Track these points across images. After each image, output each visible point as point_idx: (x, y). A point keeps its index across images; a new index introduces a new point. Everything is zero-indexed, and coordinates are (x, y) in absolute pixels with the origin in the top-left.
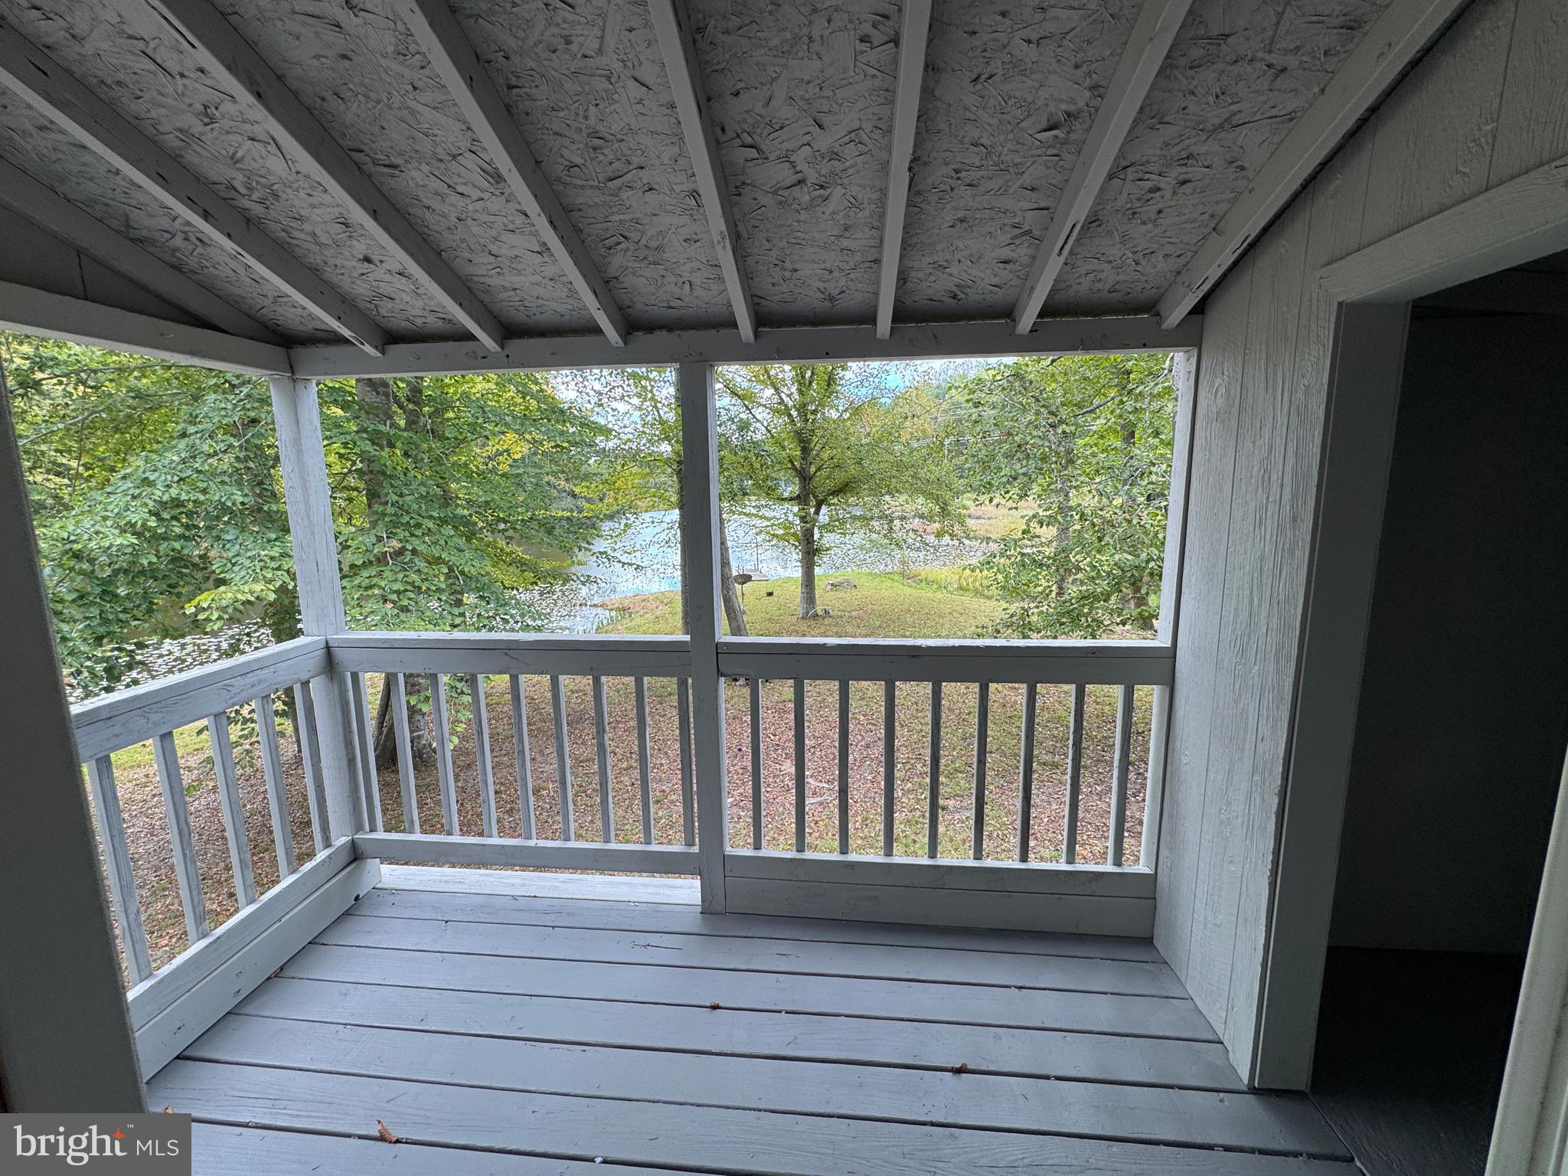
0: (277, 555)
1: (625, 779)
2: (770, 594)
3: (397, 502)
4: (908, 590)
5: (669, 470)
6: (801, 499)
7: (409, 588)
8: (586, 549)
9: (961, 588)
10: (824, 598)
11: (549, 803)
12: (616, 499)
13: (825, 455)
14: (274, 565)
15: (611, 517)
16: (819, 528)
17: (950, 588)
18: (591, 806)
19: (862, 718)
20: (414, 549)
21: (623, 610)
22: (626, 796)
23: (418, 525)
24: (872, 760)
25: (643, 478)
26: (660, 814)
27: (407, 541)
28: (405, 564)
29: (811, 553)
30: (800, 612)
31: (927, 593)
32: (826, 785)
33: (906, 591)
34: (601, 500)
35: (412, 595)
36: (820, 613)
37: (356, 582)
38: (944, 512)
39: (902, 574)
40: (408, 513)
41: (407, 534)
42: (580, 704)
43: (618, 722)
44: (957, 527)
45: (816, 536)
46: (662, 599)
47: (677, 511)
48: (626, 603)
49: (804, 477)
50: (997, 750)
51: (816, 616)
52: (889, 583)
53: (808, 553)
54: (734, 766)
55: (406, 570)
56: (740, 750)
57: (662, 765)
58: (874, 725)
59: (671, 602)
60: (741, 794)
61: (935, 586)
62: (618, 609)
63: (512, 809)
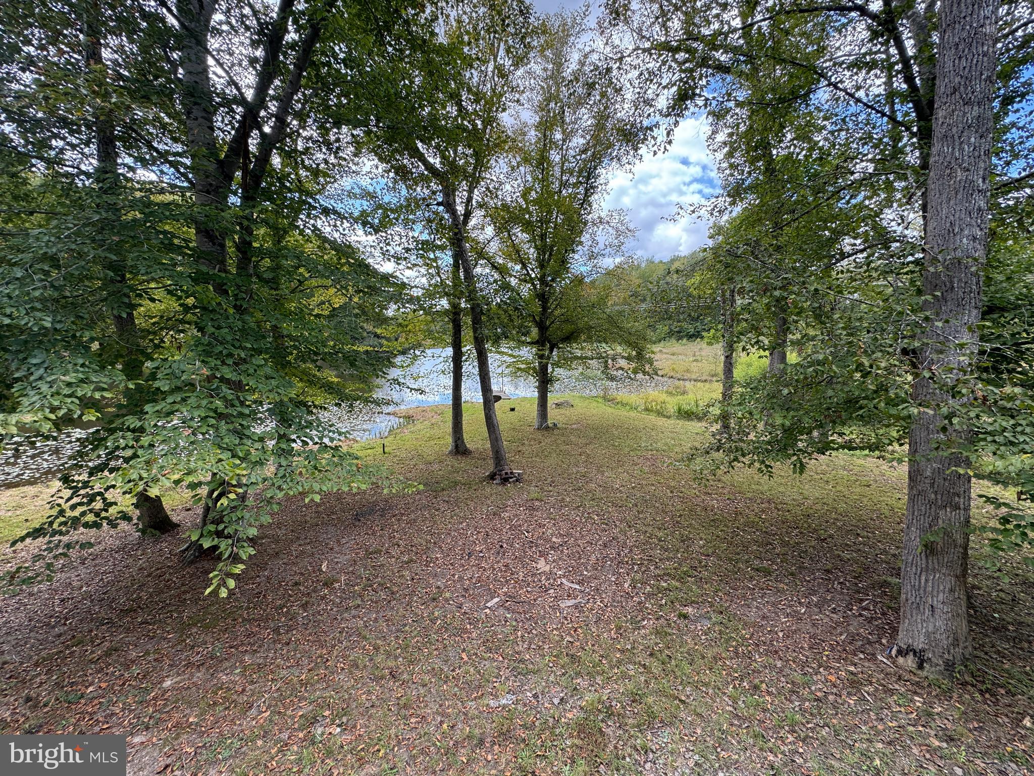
0: (74, 381)
1: (406, 573)
2: (513, 410)
3: (213, 334)
4: (610, 410)
5: (447, 319)
6: (539, 343)
7: (212, 414)
8: (382, 377)
9: (647, 409)
10: (554, 415)
11: (340, 597)
12: (407, 339)
13: (557, 313)
14: (67, 391)
15: (403, 353)
16: (552, 364)
17: (639, 409)
18: (376, 602)
19: (596, 518)
20: (222, 377)
21: (409, 418)
22: (407, 591)
23: (230, 355)
24: (612, 560)
25: (427, 324)
26: (436, 614)
27: (218, 369)
28: (212, 390)
29: (545, 382)
30: (536, 424)
31: (623, 413)
32: (577, 587)
33: (608, 411)
34: (396, 340)
35: (213, 421)
36: (550, 425)
37: (157, 408)
38: (640, 356)
39: (604, 398)
40: (221, 343)
41: (219, 363)
42: (373, 495)
43: (403, 515)
44: (647, 367)
45: (550, 370)
46: (437, 410)
47: (451, 349)
48: (411, 413)
49: (542, 327)
50: (713, 553)
51: (547, 428)
52: (595, 404)
53: (543, 382)
54: (498, 562)
55: (213, 397)
56: (501, 547)
57: (437, 558)
58: (607, 524)
59: (442, 413)
60: (506, 593)
61: (628, 407)
62: (404, 417)
63: (307, 603)
